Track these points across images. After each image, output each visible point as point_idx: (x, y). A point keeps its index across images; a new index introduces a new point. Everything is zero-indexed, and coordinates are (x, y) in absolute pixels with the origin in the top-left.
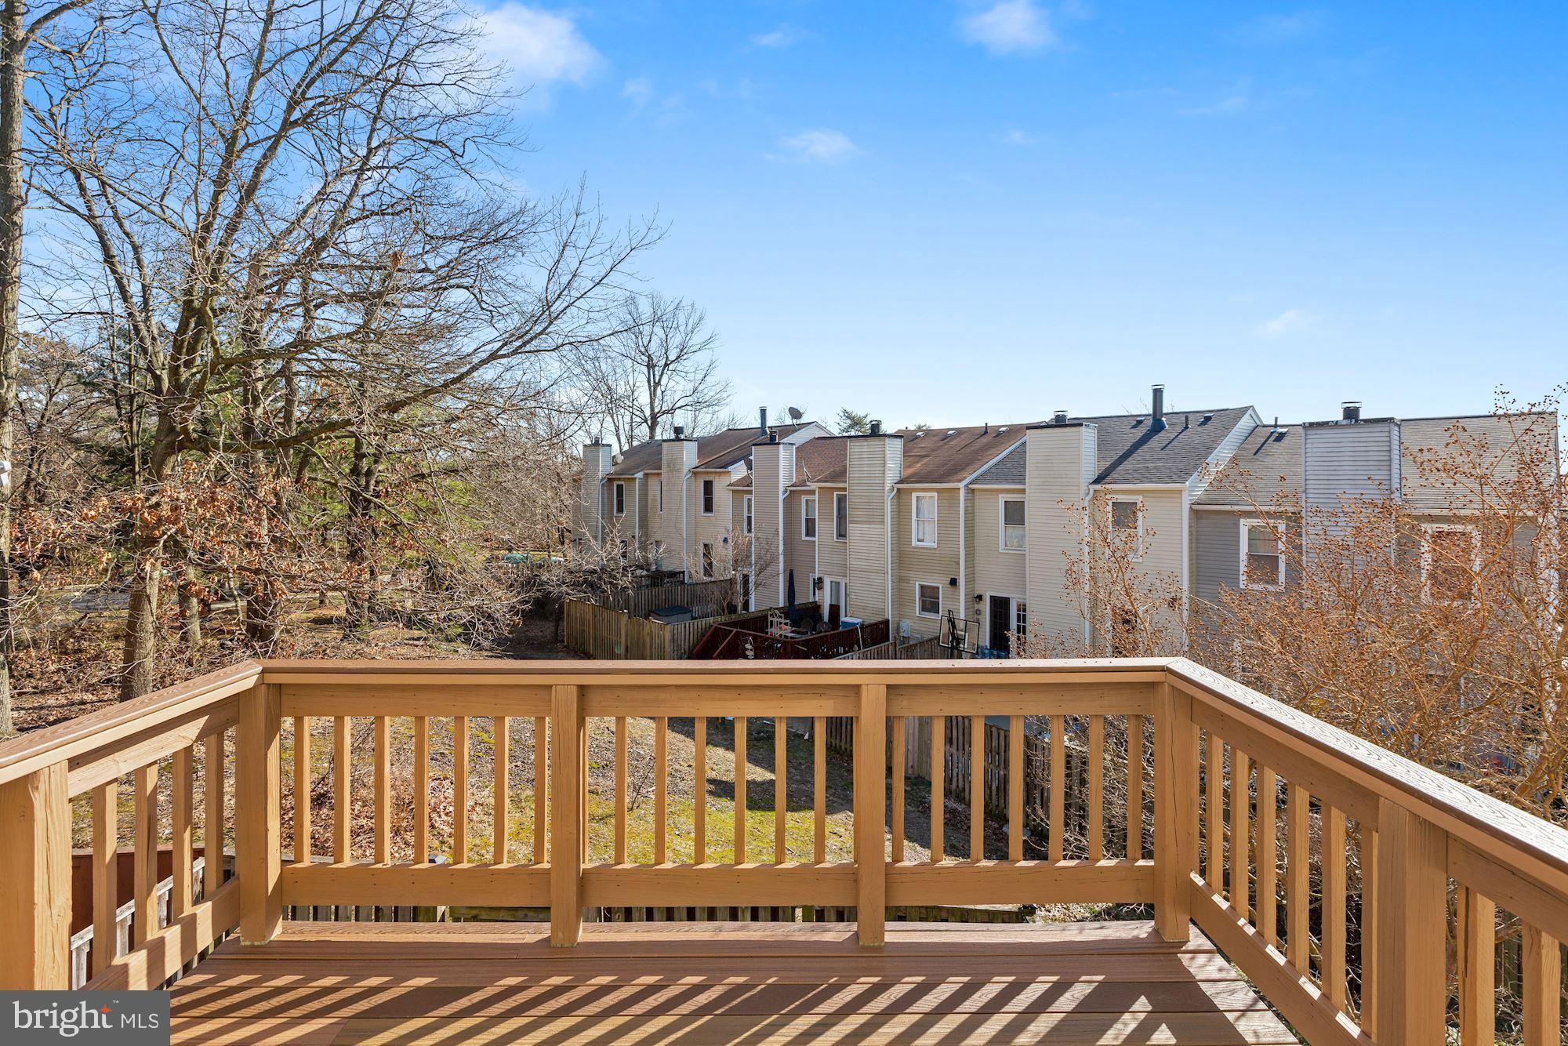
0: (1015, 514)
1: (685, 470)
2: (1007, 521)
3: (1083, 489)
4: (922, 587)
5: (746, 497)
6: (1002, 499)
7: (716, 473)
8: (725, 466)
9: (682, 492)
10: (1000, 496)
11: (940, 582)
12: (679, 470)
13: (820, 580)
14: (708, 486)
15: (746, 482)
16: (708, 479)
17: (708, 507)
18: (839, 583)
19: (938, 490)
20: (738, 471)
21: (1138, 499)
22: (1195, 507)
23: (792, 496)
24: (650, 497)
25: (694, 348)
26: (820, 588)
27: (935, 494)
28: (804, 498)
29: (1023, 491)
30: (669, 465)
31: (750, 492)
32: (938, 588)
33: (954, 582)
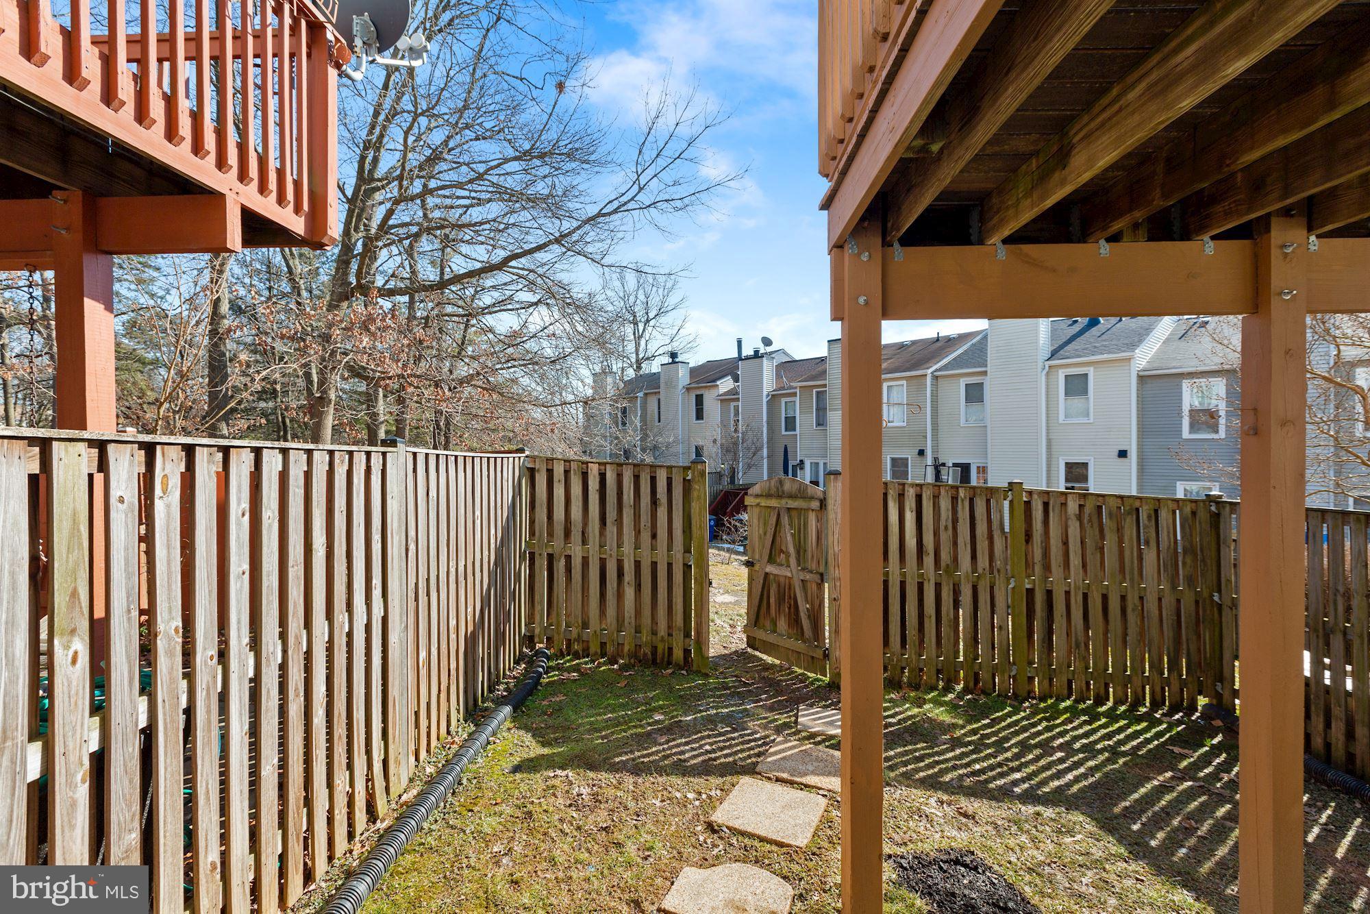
0: (975, 394)
1: (681, 387)
2: (968, 400)
3: (1040, 365)
4: (893, 460)
5: (733, 404)
6: (963, 382)
7: (706, 387)
8: (714, 381)
9: (678, 405)
10: (961, 380)
11: (910, 454)
12: (675, 387)
13: (802, 462)
14: (699, 400)
15: (734, 392)
16: (699, 392)
17: (700, 415)
18: (817, 464)
19: (907, 378)
20: (726, 384)
21: (1091, 371)
22: (1141, 373)
23: (774, 398)
24: (649, 412)
25: (669, 308)
26: (802, 469)
27: (904, 382)
28: (783, 400)
29: (985, 373)
30: (666, 383)
31: (738, 399)
32: (907, 459)
33: (921, 453)
